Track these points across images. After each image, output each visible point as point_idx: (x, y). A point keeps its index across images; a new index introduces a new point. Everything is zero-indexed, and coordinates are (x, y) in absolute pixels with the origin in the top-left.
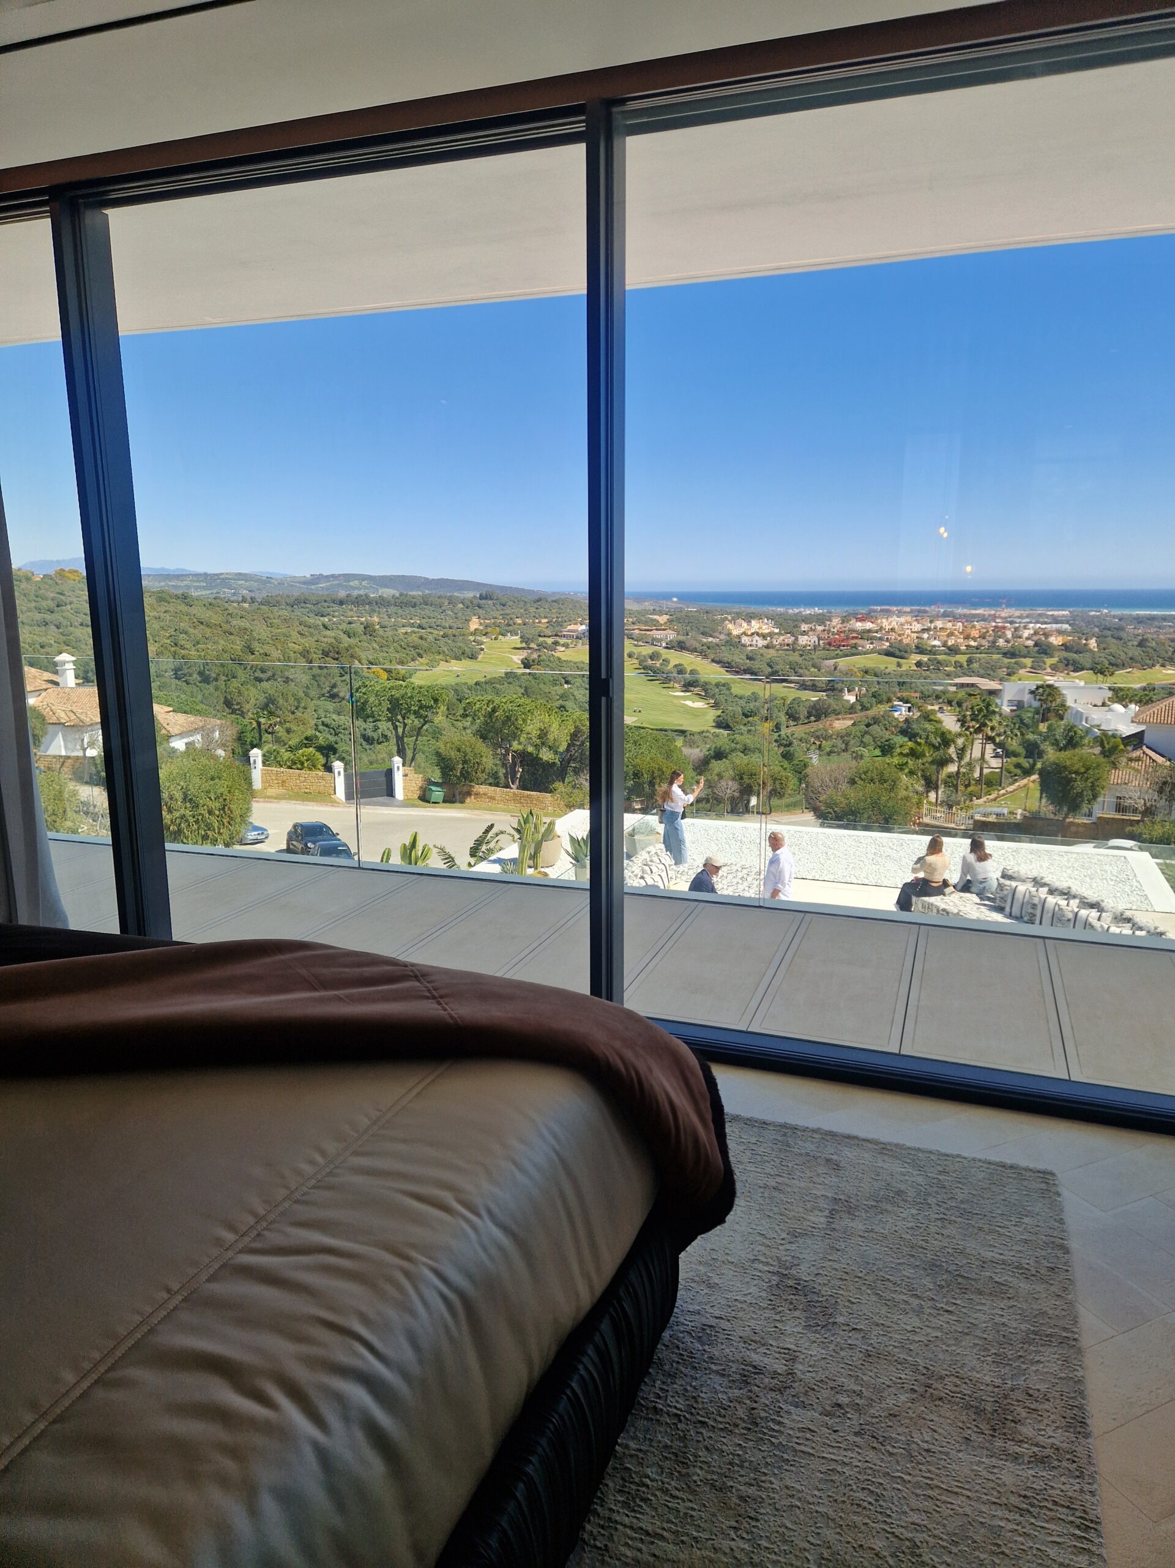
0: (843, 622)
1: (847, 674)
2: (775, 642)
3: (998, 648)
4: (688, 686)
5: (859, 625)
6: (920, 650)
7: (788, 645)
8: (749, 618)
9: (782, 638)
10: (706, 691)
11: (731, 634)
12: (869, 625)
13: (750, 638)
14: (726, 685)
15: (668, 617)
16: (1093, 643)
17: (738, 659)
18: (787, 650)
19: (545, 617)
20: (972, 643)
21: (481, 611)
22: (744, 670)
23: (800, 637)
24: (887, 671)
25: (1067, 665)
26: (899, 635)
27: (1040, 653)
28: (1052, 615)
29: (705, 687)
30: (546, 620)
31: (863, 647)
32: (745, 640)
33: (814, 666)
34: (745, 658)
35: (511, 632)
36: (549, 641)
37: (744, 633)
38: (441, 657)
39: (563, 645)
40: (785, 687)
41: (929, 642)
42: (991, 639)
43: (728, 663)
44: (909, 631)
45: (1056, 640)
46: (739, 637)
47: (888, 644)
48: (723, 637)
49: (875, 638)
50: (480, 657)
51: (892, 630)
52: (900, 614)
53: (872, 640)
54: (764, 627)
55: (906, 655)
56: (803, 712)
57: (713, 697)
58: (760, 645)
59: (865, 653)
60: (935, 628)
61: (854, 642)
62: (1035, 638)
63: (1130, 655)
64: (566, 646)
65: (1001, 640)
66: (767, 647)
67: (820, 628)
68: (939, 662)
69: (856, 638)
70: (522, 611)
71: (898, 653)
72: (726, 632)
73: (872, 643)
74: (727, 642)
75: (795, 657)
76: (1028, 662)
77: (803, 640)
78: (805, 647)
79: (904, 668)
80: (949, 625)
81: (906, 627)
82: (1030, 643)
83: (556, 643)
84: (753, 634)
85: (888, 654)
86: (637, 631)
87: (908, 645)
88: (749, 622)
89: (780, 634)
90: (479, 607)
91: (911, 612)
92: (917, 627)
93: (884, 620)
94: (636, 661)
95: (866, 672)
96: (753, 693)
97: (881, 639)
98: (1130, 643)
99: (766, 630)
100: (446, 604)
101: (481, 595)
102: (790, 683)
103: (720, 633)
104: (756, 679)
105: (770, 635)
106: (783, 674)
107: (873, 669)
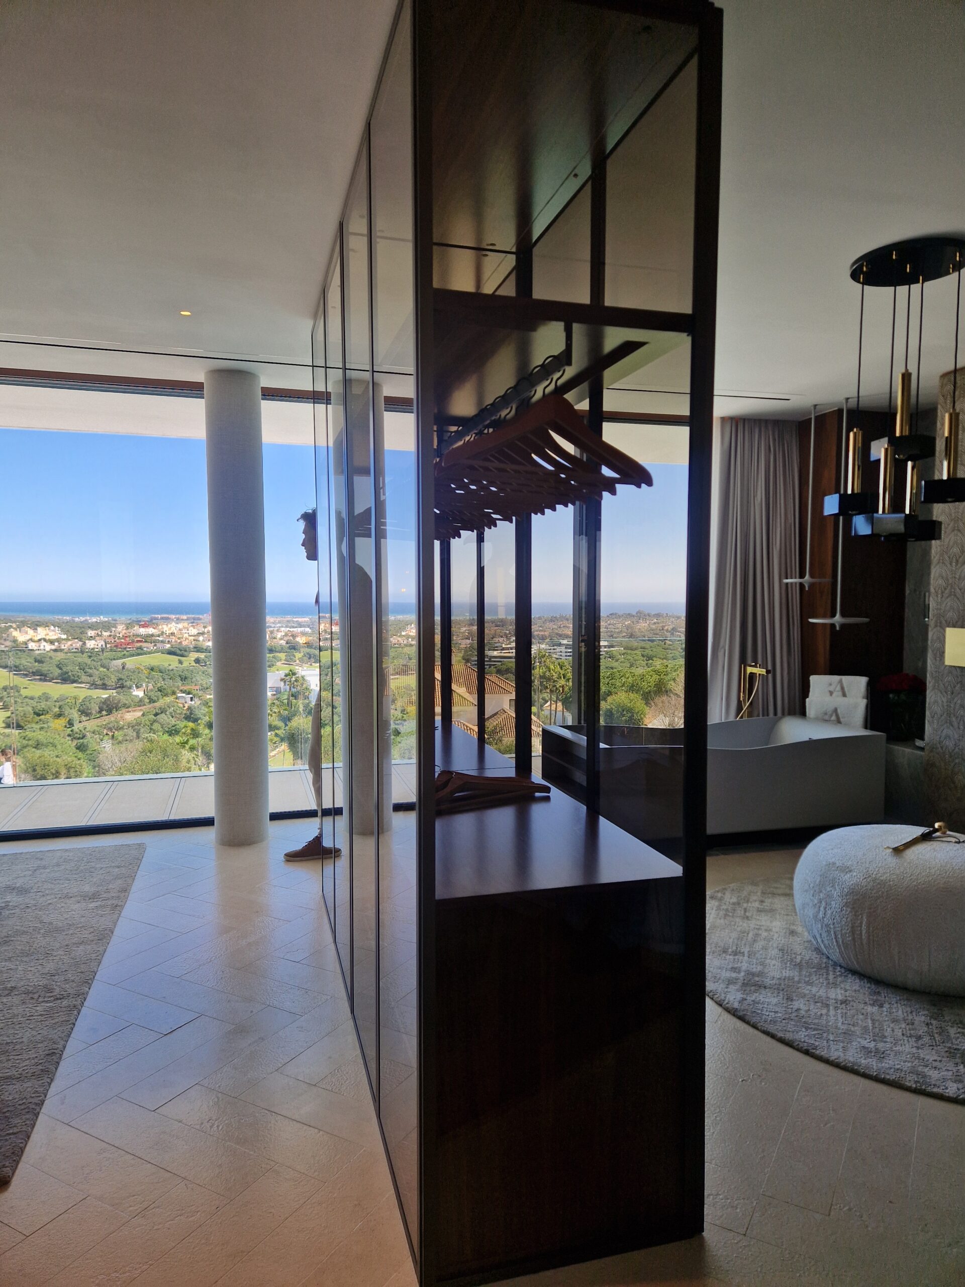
0: (127, 628)
1: (134, 672)
2: (63, 647)
5: (142, 631)
6: (198, 649)
7: (77, 649)
8: (35, 626)
9: (70, 643)
11: (17, 640)
12: (151, 631)
13: (37, 644)
17: (26, 662)
18: (76, 653)
22: (33, 672)
23: (87, 641)
24: (171, 668)
25: (310, 658)
27: (291, 649)
28: (297, 621)
31: (147, 648)
32: (32, 645)
33: (103, 666)
34: (32, 661)
37: (31, 640)
40: (75, 687)
41: (204, 643)
43: (16, 666)
44: (187, 635)
45: (301, 640)
46: (26, 643)
47: (169, 645)
48: (8, 643)
49: (158, 641)
51: (173, 634)
52: (178, 620)
53: (154, 642)
54: (51, 634)
55: (186, 653)
56: (95, 708)
58: (49, 650)
59: (150, 653)
60: (208, 632)
62: (286, 639)
66: (55, 650)
67: (106, 634)
69: (141, 641)
71: (178, 652)
72: (12, 639)
73: (155, 645)
74: (12, 648)
75: (84, 659)
76: (282, 656)
77: (90, 644)
78: (93, 650)
79: (185, 664)
81: (184, 631)
82: (283, 642)
84: (40, 640)
85: (170, 653)
87: (186, 646)
88: (35, 630)
89: (67, 640)
91: (187, 619)
92: (194, 631)
93: (164, 626)
95: (152, 669)
97: (163, 641)
99: (53, 636)
102: (81, 683)
103: (5, 640)
104: (45, 680)
105: (59, 640)
106: (73, 675)
107: (158, 666)
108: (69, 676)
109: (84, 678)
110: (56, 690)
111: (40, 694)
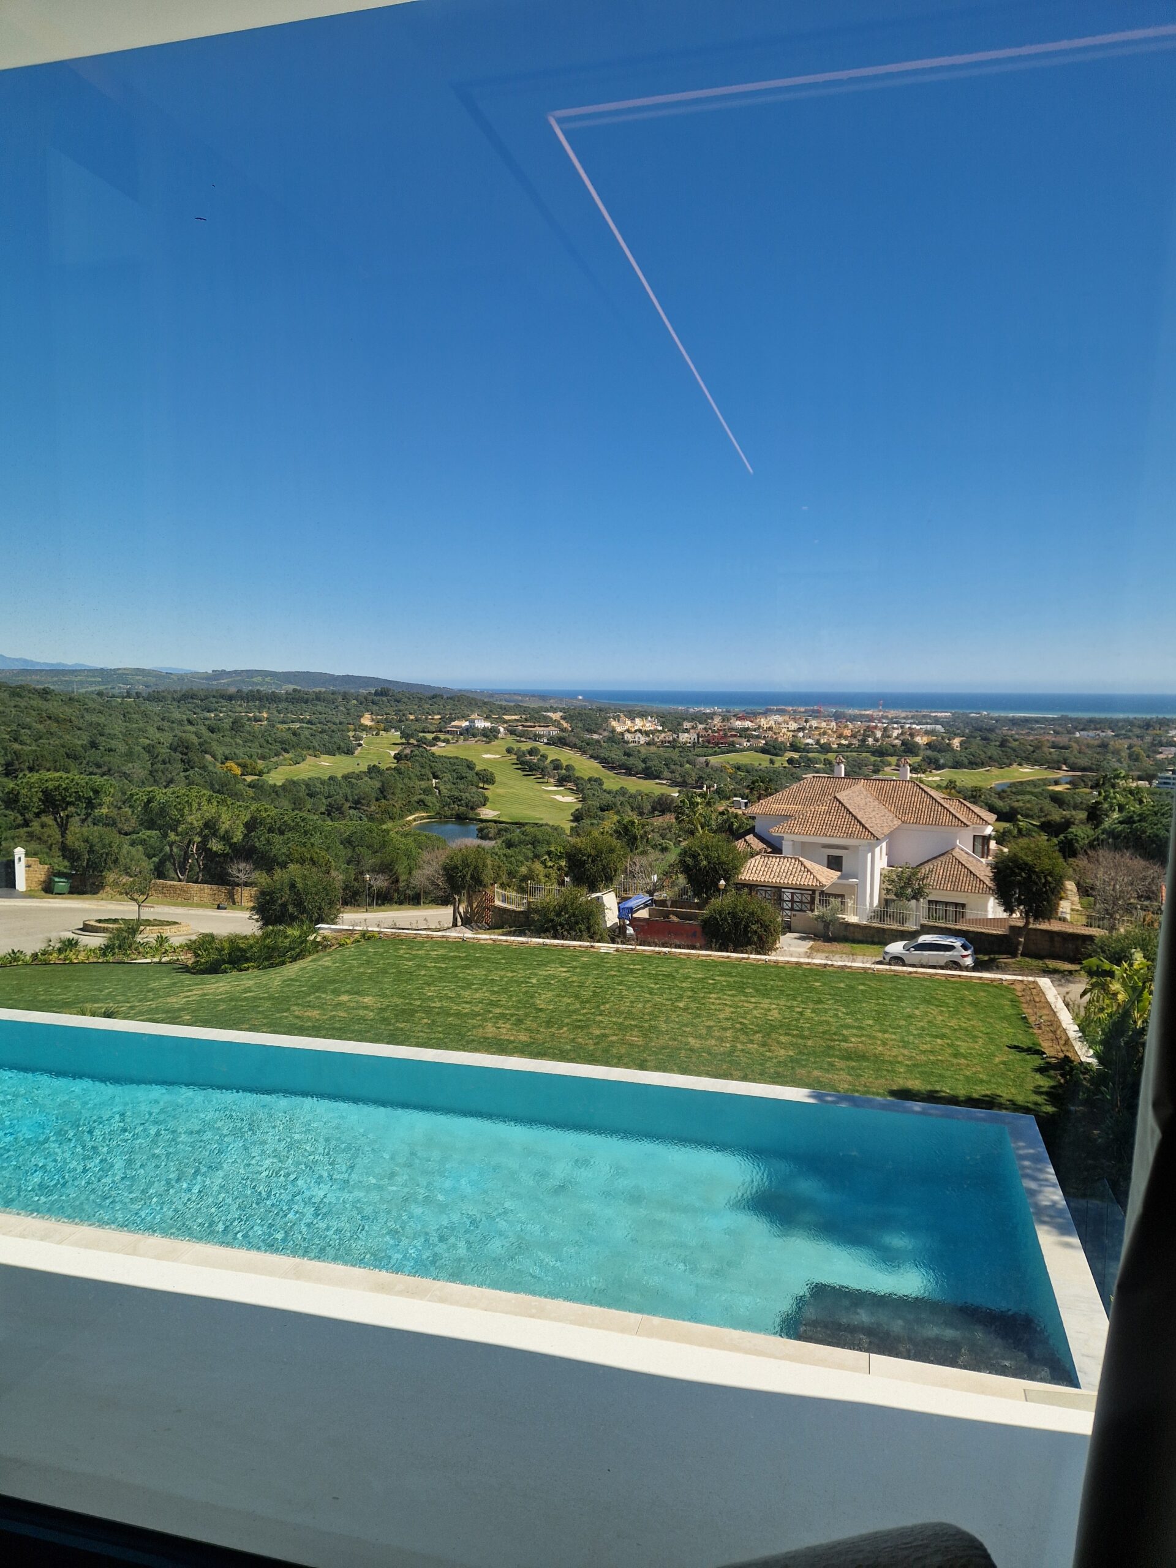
0: (723, 720)
1: (719, 770)
2: (656, 739)
3: (868, 747)
4: (561, 781)
5: (738, 724)
6: (794, 748)
7: (669, 742)
8: (634, 715)
9: (663, 735)
10: (576, 785)
11: (615, 731)
12: (747, 724)
13: (632, 735)
14: (599, 782)
16: (956, 742)
17: (616, 755)
18: (667, 747)
19: (439, 714)
20: (844, 742)
21: (375, 708)
22: (619, 766)
23: (681, 734)
24: (760, 767)
25: (929, 764)
26: (775, 733)
27: (905, 752)
28: (932, 717)
29: (577, 781)
30: (439, 717)
31: (740, 745)
32: (628, 736)
33: (688, 762)
34: (621, 754)
35: (395, 728)
36: (430, 736)
37: (628, 731)
38: (311, 752)
39: (443, 741)
40: (656, 784)
41: (802, 740)
42: (860, 738)
43: (605, 758)
44: (785, 730)
45: (921, 740)
46: (622, 734)
47: (764, 742)
48: (606, 734)
49: (753, 737)
50: (356, 752)
51: (770, 728)
52: (780, 712)
53: (749, 738)
54: (648, 725)
55: (780, 753)
57: (582, 791)
58: (642, 742)
59: (742, 750)
60: (811, 727)
61: (731, 739)
62: (902, 738)
63: (989, 754)
64: (447, 741)
65: (870, 740)
66: (648, 743)
67: (701, 726)
68: (809, 759)
69: (735, 736)
70: (416, 707)
71: (772, 750)
72: (610, 729)
73: (748, 741)
74: (609, 738)
75: (673, 753)
76: (893, 760)
77: (684, 737)
78: (685, 744)
79: (776, 765)
80: (824, 724)
81: (783, 726)
82: (897, 742)
83: (436, 739)
84: (636, 731)
85: (764, 751)
86: (520, 728)
87: (782, 743)
88: (633, 720)
89: (662, 731)
90: (373, 702)
91: (790, 712)
92: (794, 726)
93: (763, 720)
94: (515, 757)
95: (739, 768)
96: (622, 788)
97: (758, 737)
98: (993, 743)
99: (649, 727)
100: (340, 699)
101: (376, 691)
102: (662, 779)
103: (605, 730)
104: (630, 775)
105: (653, 732)
106: (656, 771)
107: (746, 766)
108: (652, 772)
109: (666, 774)
110: (635, 785)
111: (618, 788)
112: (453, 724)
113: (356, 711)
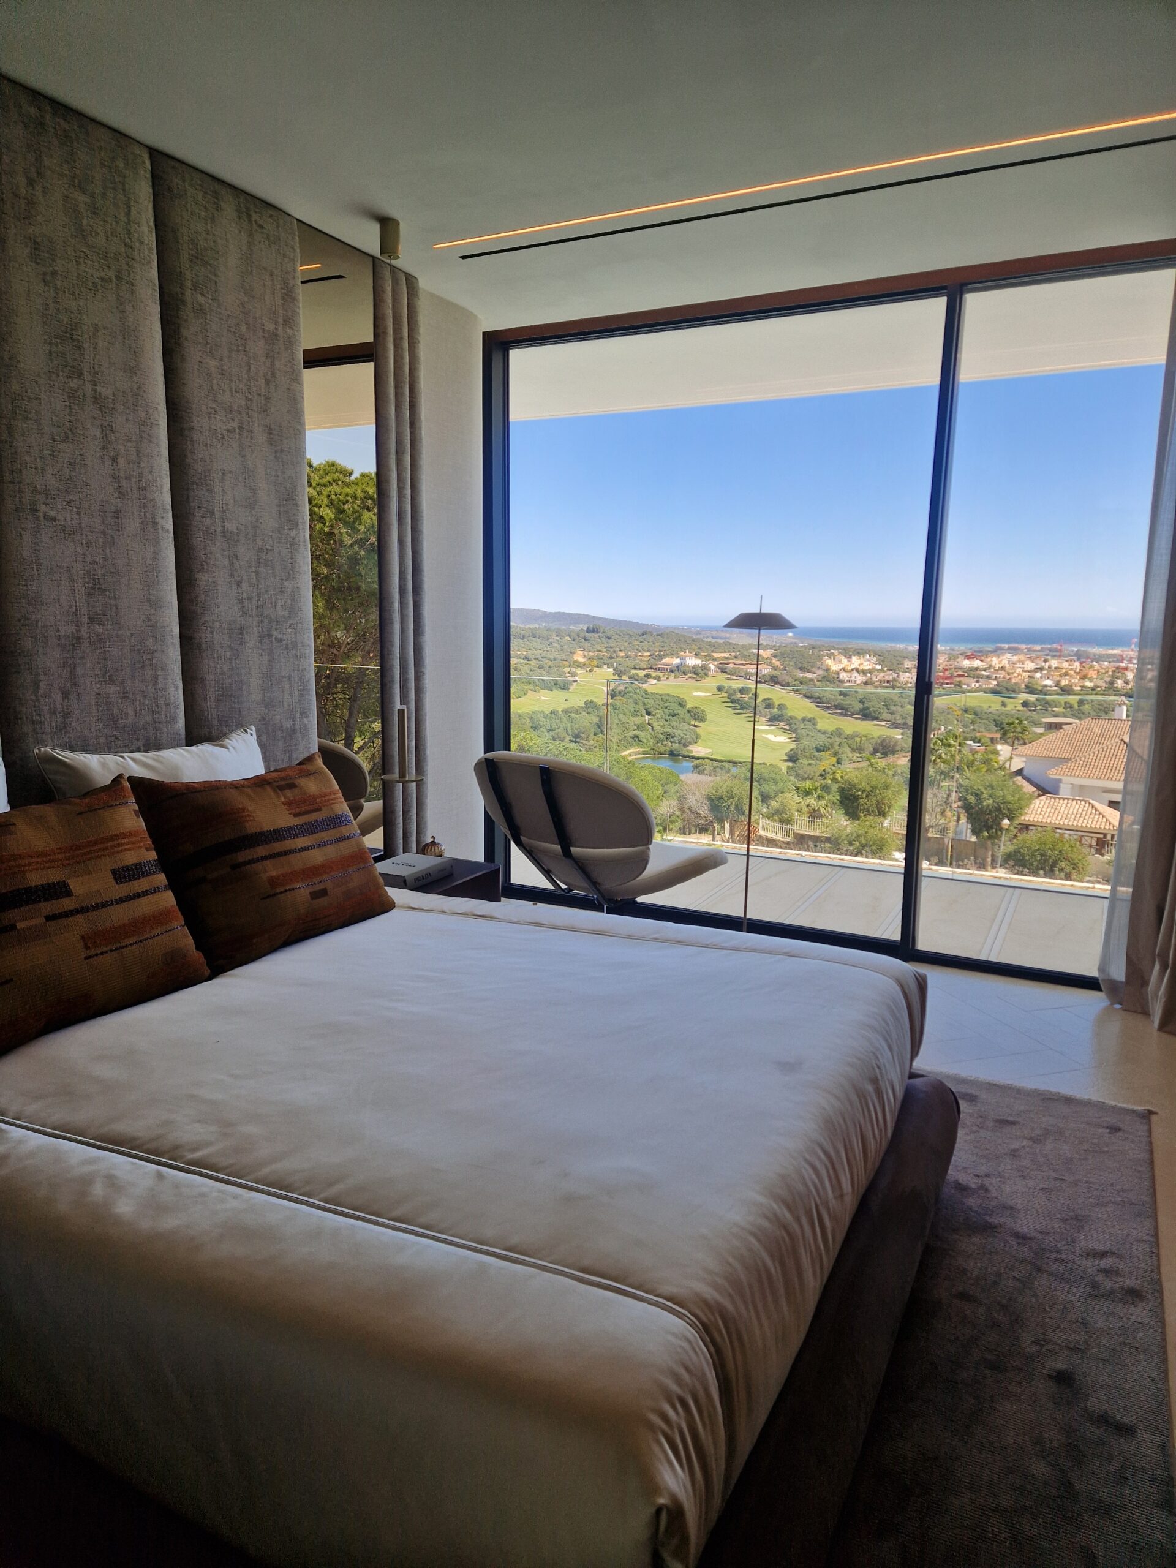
0: (950, 659)
1: (943, 712)
2: (874, 679)
3: (1116, 689)
4: (773, 720)
5: (966, 663)
6: (1030, 689)
7: (888, 682)
8: (851, 654)
9: (882, 674)
10: (790, 724)
11: (830, 669)
12: (977, 663)
13: (849, 674)
14: (813, 722)
15: (772, 651)
17: (831, 694)
18: (887, 687)
19: (648, 651)
20: (1088, 684)
21: (587, 644)
22: (835, 706)
23: (901, 673)
24: (990, 710)
26: (1008, 674)
29: (790, 721)
30: (649, 654)
31: (968, 685)
32: (843, 676)
34: (837, 694)
35: (608, 664)
36: (642, 673)
37: (844, 670)
38: (531, 687)
39: (655, 678)
40: (875, 725)
41: (1039, 682)
42: (1108, 680)
43: (819, 698)
44: (1021, 670)
46: (837, 673)
47: (995, 683)
48: (820, 672)
49: (982, 677)
50: (572, 688)
51: (1003, 668)
52: (1014, 651)
53: (978, 678)
54: (866, 663)
55: (1013, 694)
57: (795, 731)
58: (858, 682)
59: (970, 691)
60: (1050, 667)
61: (958, 679)
64: (658, 678)
65: (1119, 682)
66: (866, 683)
68: (1047, 702)
69: (962, 676)
70: (626, 644)
72: (824, 667)
73: (977, 682)
74: (824, 677)
75: (892, 693)
77: (904, 677)
78: (906, 684)
79: (1009, 708)
80: (1065, 665)
81: (1018, 665)
83: (648, 676)
84: (852, 670)
85: (994, 692)
86: (731, 666)
87: (1016, 684)
88: (850, 657)
89: (882, 670)
90: (585, 639)
91: (1026, 651)
92: (1030, 666)
93: (994, 659)
94: (726, 695)
95: (966, 711)
96: (837, 729)
97: (988, 677)
99: (867, 666)
100: (554, 636)
101: (588, 628)
102: (882, 720)
103: (819, 668)
104: (846, 715)
105: (870, 671)
106: (874, 711)
107: (973, 709)
108: (870, 713)
109: (885, 715)
110: (851, 726)
111: (833, 729)
112: (664, 661)
113: (569, 647)
